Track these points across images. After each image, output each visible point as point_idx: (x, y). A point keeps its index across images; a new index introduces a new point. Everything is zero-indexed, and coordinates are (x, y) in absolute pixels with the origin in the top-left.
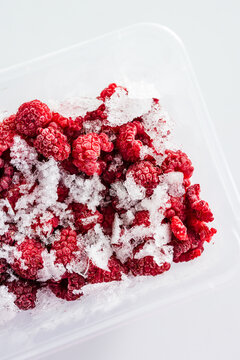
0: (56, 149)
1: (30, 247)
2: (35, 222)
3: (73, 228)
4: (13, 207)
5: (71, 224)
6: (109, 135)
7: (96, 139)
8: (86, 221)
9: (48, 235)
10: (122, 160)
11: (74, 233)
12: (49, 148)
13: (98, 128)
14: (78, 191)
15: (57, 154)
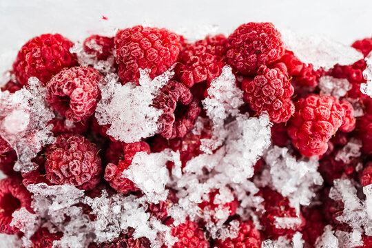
0: (279, 104)
1: (190, 235)
2: (207, 198)
3: (257, 226)
4: (183, 166)
5: (255, 218)
6: (355, 107)
7: (338, 108)
8: (281, 222)
9: (220, 225)
10: (361, 150)
11: (257, 234)
12: (269, 99)
13: (342, 93)
14: (282, 173)
15: (277, 112)
